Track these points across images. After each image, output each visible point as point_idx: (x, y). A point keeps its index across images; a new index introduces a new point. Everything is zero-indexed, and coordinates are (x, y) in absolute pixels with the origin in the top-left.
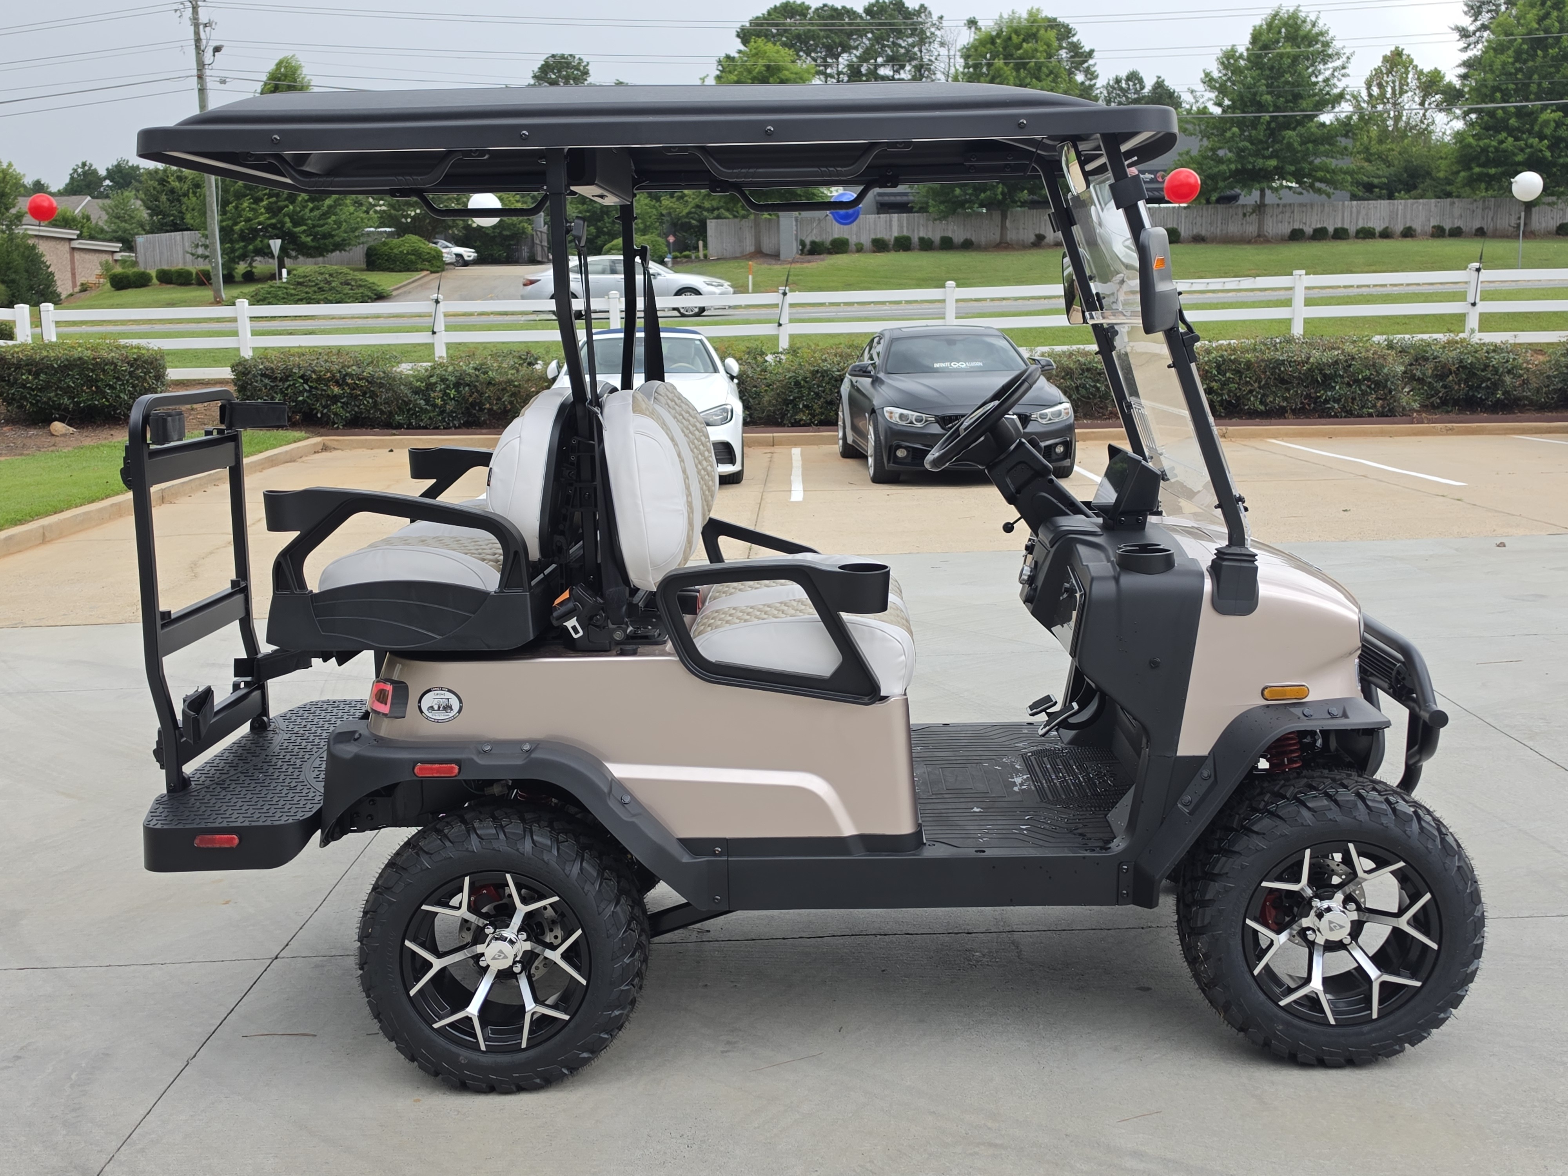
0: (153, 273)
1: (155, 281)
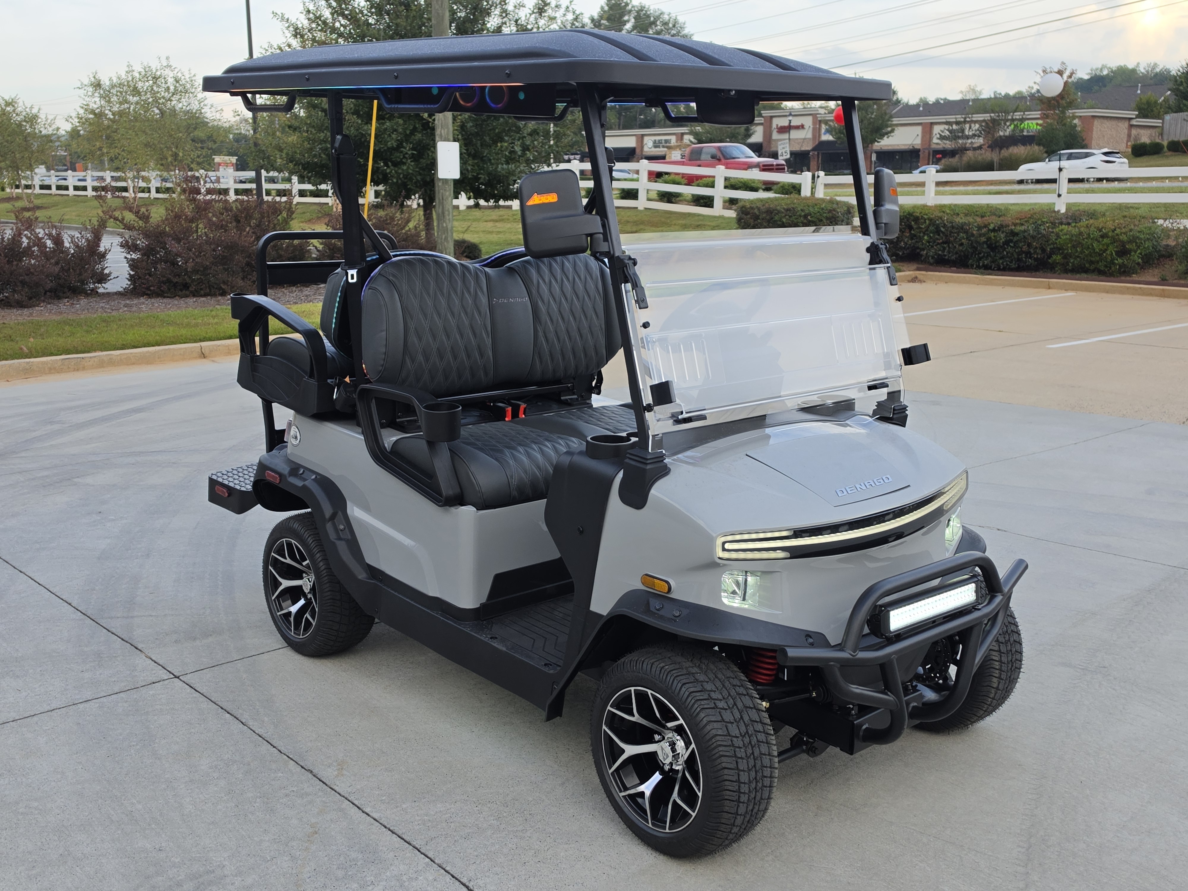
0: (1165, 143)
1: (1166, 149)
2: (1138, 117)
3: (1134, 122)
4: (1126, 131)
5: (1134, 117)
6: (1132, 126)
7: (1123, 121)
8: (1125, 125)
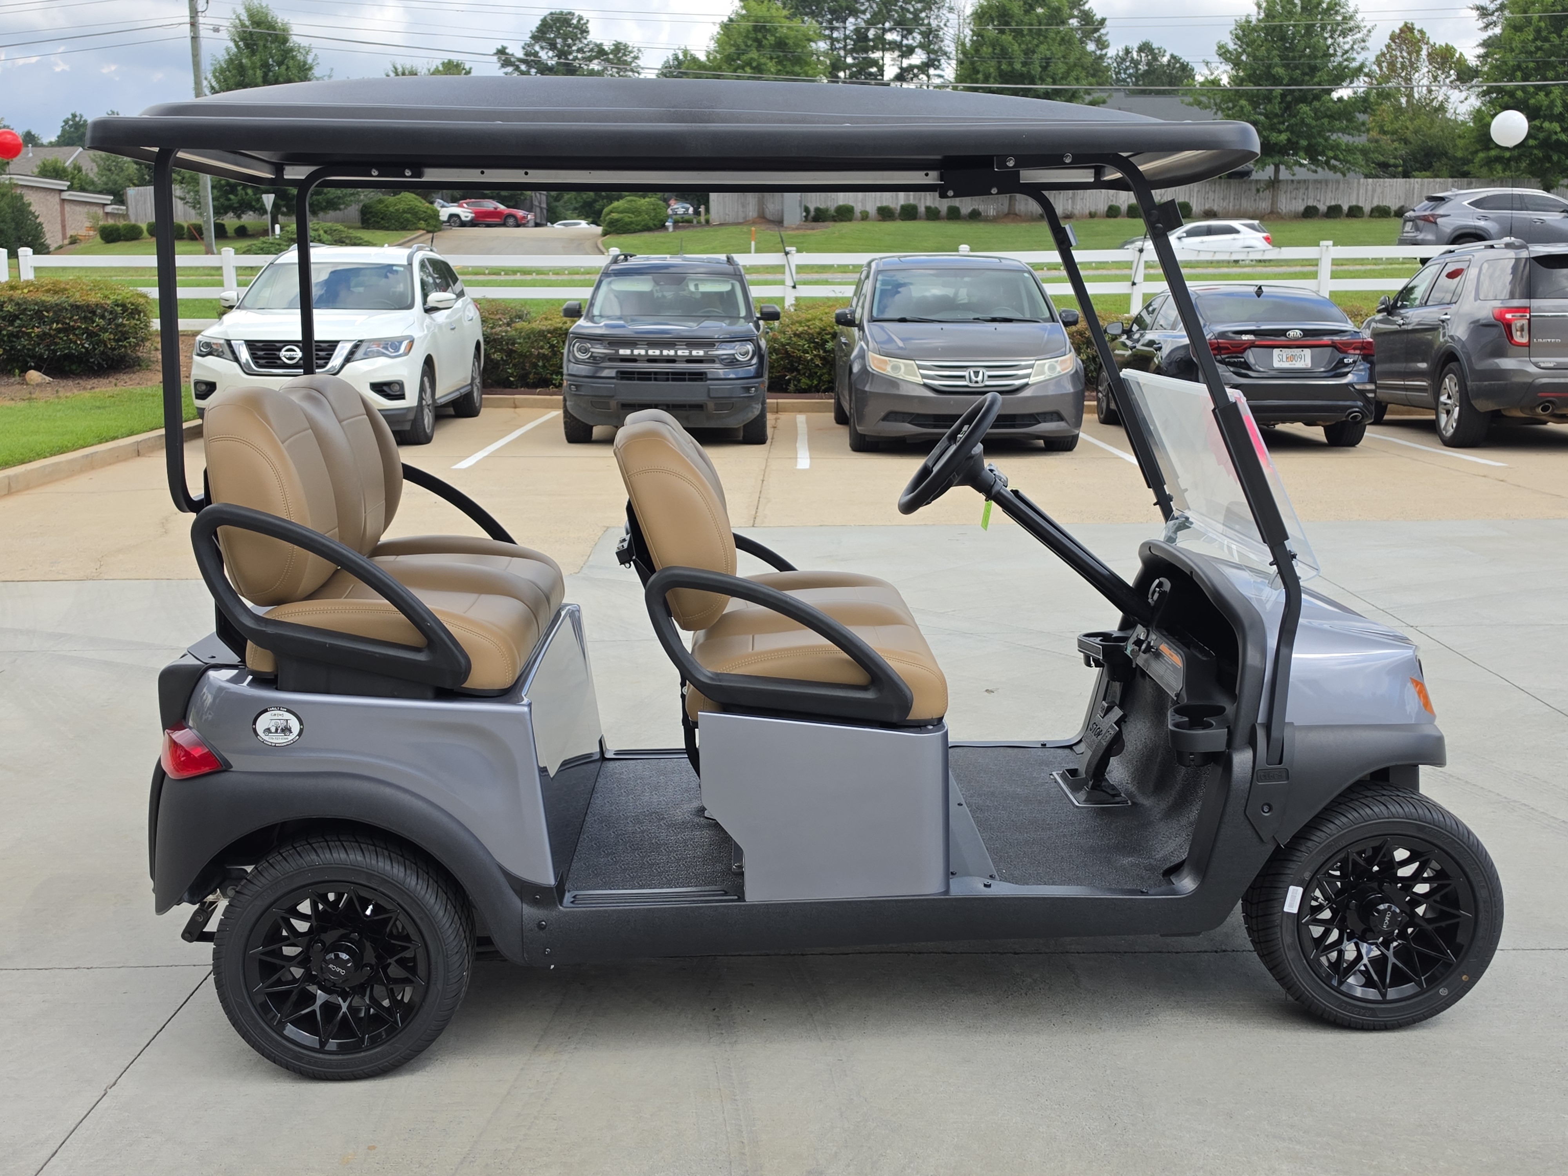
0: (144, 227)
2: (70, 188)
3: (66, 195)
4: (58, 207)
5: (66, 188)
6: (64, 200)
7: (52, 194)
8: (55, 199)
